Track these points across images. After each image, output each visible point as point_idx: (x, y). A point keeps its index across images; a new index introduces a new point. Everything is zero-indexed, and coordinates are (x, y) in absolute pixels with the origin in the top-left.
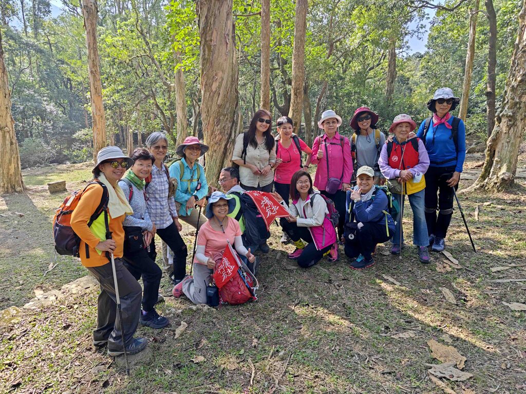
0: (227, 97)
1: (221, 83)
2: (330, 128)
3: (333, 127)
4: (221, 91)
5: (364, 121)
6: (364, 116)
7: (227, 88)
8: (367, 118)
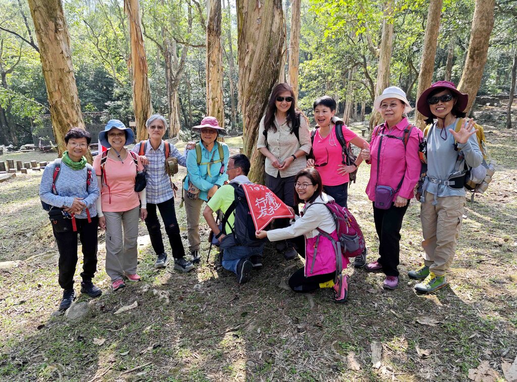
0: (259, 73)
1: (252, 57)
2: (386, 113)
3: (391, 112)
4: (253, 66)
5: (440, 103)
6: (439, 95)
7: (259, 62)
8: (444, 99)
